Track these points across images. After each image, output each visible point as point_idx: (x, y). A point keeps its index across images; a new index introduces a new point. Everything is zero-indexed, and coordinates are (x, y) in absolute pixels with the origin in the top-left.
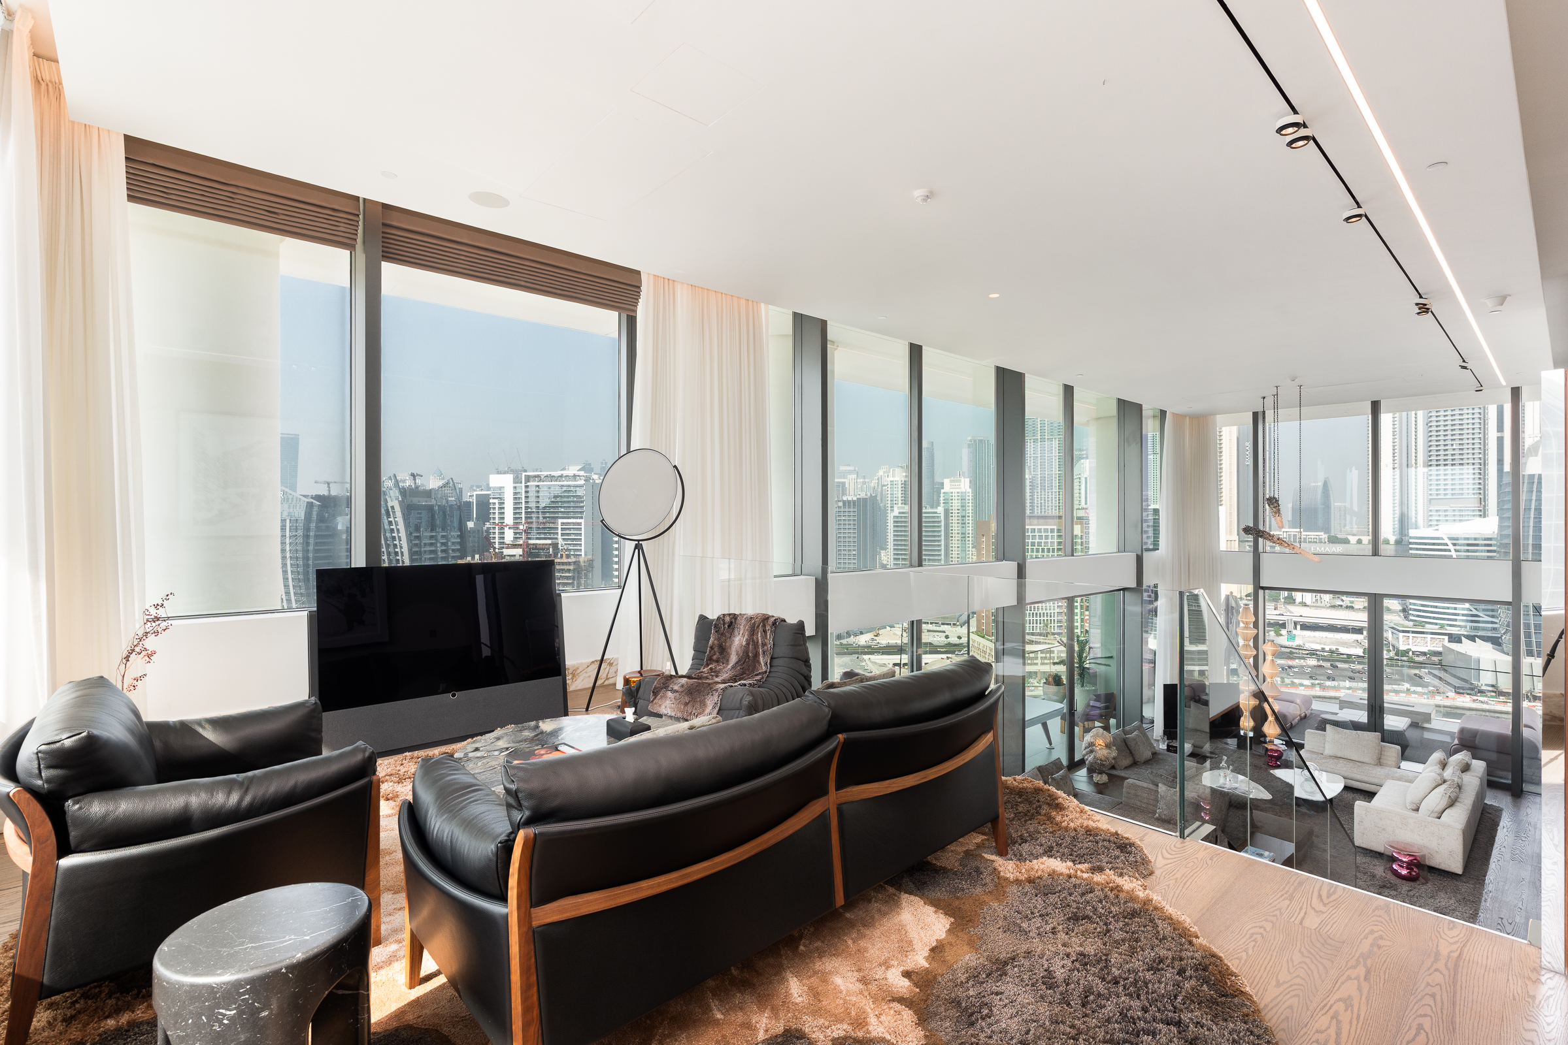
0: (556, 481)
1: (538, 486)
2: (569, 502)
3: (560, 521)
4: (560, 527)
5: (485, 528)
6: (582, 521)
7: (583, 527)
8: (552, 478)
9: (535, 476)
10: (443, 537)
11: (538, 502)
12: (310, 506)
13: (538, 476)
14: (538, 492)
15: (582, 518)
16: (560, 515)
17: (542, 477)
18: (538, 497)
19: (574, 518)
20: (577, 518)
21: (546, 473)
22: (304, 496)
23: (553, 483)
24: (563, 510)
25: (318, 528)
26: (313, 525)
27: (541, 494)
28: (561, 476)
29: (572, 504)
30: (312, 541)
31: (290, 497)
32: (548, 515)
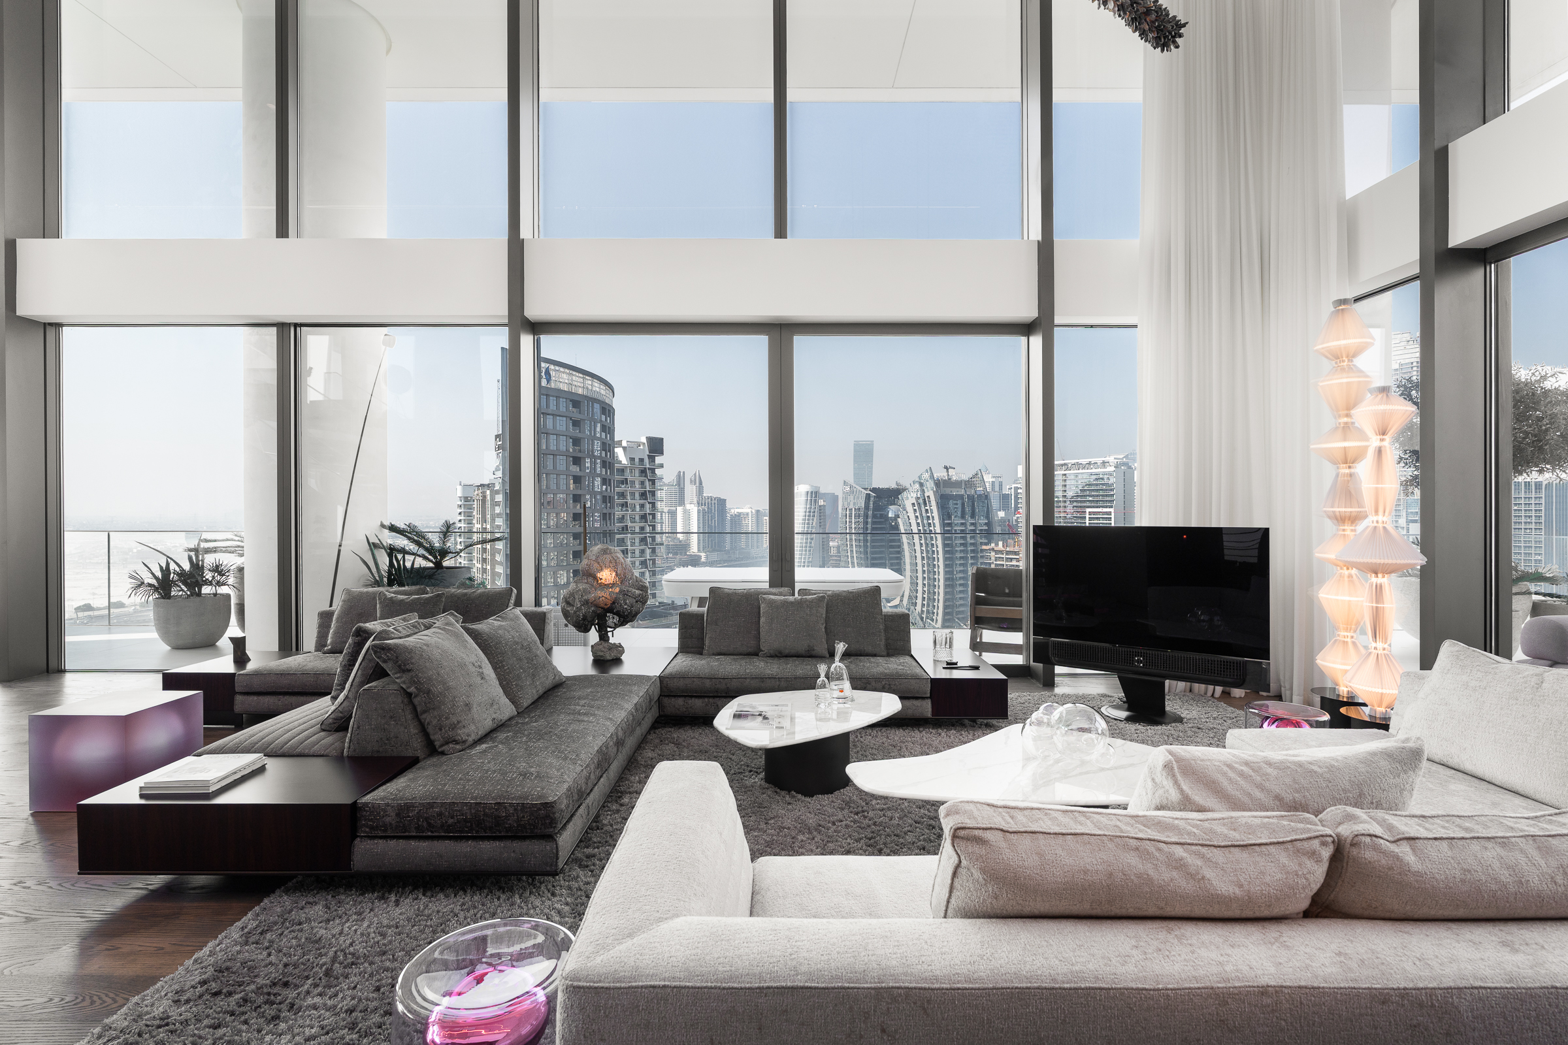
0: (1084, 468)
1: (1065, 475)
2: (1098, 490)
3: (1088, 510)
4: (1087, 516)
5: (1015, 518)
6: (1112, 510)
7: (1113, 516)
8: (1078, 466)
9: (1062, 465)
10: (972, 524)
11: (1065, 491)
12: (868, 496)
13: (1065, 464)
14: (1065, 480)
15: (1111, 507)
16: (1088, 504)
17: (1070, 465)
18: (1065, 486)
19: (1103, 507)
20: (1106, 507)
21: (1073, 461)
22: (865, 489)
23: (1081, 471)
24: (1091, 499)
25: (874, 516)
26: (870, 513)
27: (1068, 483)
28: (1089, 463)
29: (1101, 493)
30: (869, 526)
31: (855, 490)
32: (1075, 504)
